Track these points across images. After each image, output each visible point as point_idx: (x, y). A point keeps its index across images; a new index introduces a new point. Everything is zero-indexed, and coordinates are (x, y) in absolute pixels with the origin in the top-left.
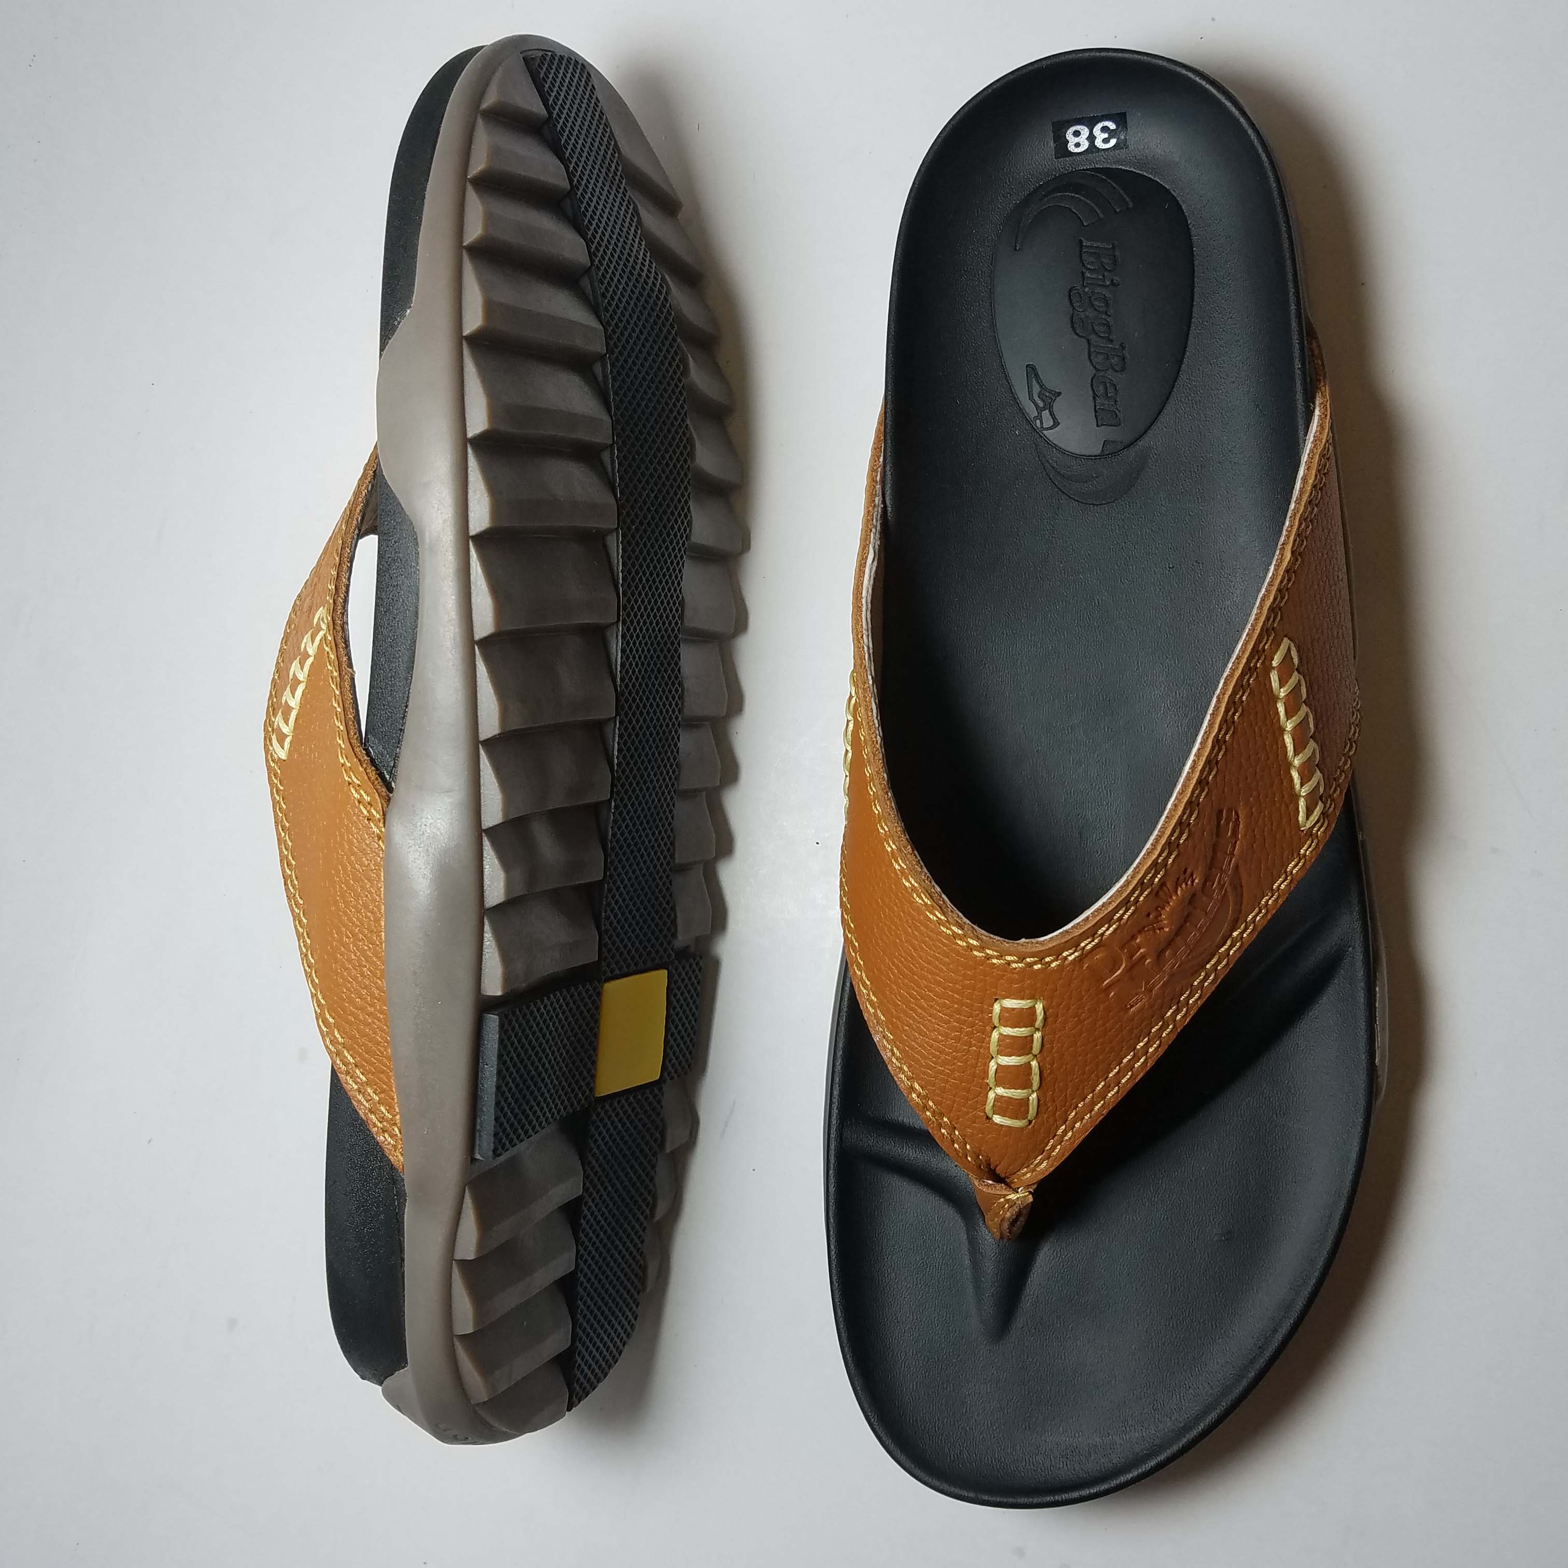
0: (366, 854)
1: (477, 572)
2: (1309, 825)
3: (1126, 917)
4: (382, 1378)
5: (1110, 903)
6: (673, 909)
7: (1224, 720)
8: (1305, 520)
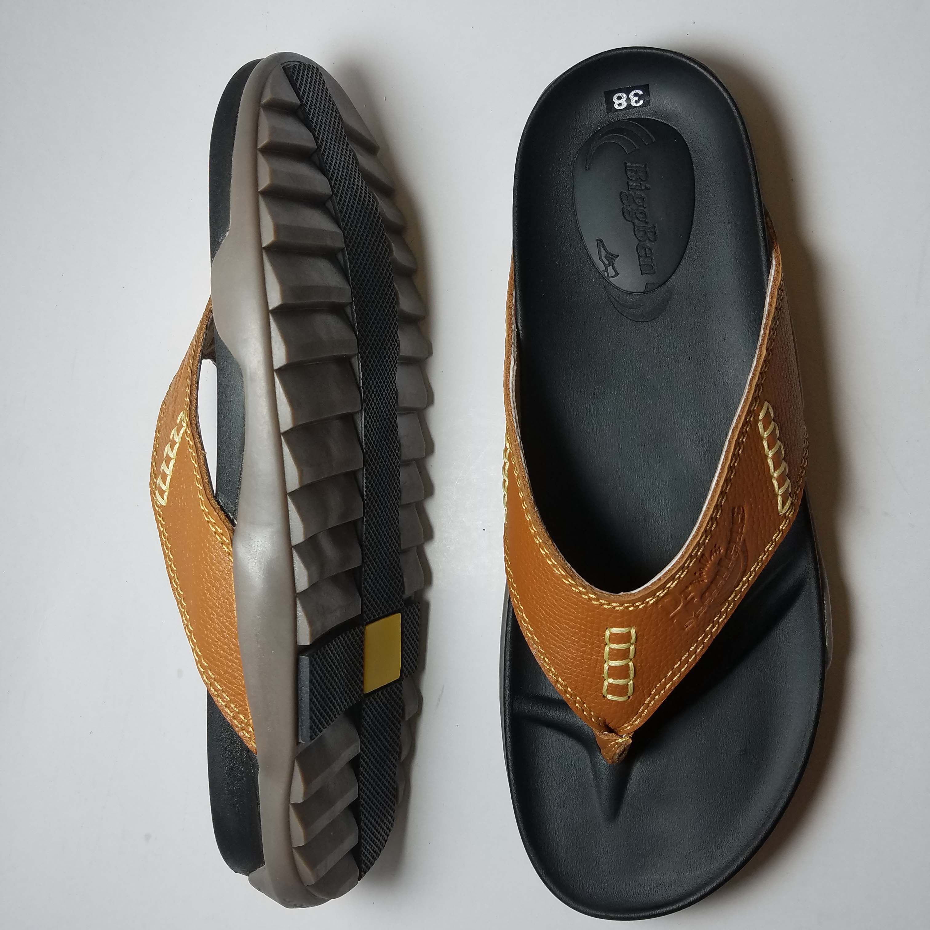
0: (221, 565)
1: (280, 392)
2: (784, 512)
3: (682, 576)
4: (248, 872)
5: (673, 569)
6: (402, 576)
7: (734, 455)
8: (772, 329)
